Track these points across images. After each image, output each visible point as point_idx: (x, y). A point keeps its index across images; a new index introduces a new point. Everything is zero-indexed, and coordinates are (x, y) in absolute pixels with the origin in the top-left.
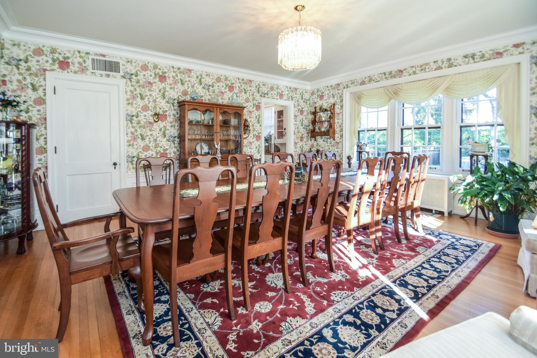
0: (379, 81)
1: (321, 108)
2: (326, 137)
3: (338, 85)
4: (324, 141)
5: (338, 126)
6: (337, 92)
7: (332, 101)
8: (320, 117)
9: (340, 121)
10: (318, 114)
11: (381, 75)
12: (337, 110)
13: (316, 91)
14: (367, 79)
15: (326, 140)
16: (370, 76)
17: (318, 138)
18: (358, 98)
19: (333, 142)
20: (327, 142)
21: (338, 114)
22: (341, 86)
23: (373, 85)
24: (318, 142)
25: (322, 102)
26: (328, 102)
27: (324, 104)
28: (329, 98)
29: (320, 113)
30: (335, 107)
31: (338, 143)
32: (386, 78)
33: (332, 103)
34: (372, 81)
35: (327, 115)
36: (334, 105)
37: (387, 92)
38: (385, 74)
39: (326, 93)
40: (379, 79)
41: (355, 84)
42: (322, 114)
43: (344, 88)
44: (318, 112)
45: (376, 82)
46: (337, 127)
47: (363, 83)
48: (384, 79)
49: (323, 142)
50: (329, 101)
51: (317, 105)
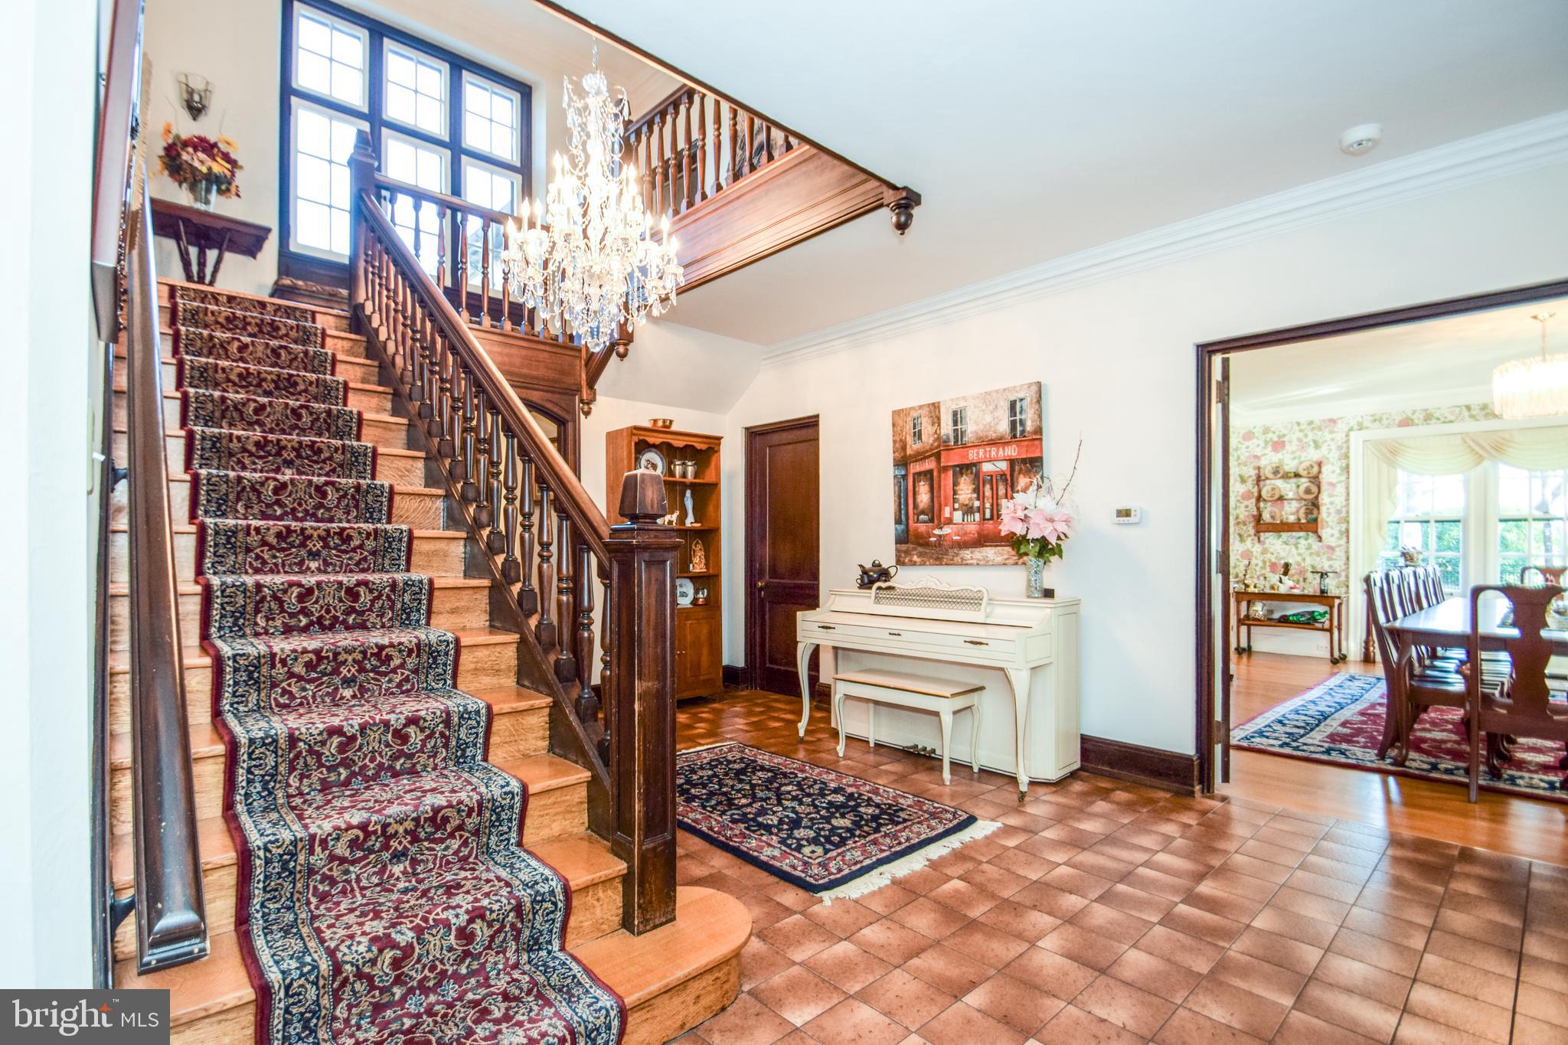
0: (1451, 422)
1: (1276, 472)
2: (1294, 534)
3: (1333, 421)
4: (1286, 543)
5: (1332, 510)
6: (1328, 436)
7: (1313, 455)
8: (1273, 489)
9: (1339, 501)
10: (1268, 482)
11: (1457, 410)
12: (1328, 475)
13: (1258, 431)
14: (1418, 417)
15: (1293, 541)
16: (1426, 410)
17: (1269, 538)
18: (1390, 453)
19: (1316, 545)
20: (1296, 546)
21: (1333, 485)
22: (1342, 427)
23: (1434, 428)
24: (1267, 545)
25: (1279, 456)
26: (1300, 457)
27: (1286, 461)
28: (1303, 447)
29: (1273, 482)
30: (1324, 469)
31: (1331, 548)
32: (1472, 417)
33: (1315, 459)
34: (1434, 421)
35: (1298, 486)
36: (1320, 464)
37: (1472, 444)
38: (1468, 408)
39: (1294, 437)
40: (1452, 418)
41: (1385, 422)
42: (1279, 483)
43: (1351, 429)
44: (1267, 478)
45: (1444, 422)
46: (1329, 514)
47: (1406, 422)
48: (1468, 418)
49: (1285, 546)
50: (1303, 455)
51: (1263, 463)
